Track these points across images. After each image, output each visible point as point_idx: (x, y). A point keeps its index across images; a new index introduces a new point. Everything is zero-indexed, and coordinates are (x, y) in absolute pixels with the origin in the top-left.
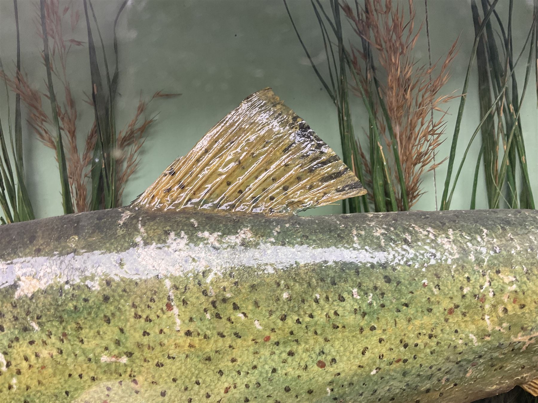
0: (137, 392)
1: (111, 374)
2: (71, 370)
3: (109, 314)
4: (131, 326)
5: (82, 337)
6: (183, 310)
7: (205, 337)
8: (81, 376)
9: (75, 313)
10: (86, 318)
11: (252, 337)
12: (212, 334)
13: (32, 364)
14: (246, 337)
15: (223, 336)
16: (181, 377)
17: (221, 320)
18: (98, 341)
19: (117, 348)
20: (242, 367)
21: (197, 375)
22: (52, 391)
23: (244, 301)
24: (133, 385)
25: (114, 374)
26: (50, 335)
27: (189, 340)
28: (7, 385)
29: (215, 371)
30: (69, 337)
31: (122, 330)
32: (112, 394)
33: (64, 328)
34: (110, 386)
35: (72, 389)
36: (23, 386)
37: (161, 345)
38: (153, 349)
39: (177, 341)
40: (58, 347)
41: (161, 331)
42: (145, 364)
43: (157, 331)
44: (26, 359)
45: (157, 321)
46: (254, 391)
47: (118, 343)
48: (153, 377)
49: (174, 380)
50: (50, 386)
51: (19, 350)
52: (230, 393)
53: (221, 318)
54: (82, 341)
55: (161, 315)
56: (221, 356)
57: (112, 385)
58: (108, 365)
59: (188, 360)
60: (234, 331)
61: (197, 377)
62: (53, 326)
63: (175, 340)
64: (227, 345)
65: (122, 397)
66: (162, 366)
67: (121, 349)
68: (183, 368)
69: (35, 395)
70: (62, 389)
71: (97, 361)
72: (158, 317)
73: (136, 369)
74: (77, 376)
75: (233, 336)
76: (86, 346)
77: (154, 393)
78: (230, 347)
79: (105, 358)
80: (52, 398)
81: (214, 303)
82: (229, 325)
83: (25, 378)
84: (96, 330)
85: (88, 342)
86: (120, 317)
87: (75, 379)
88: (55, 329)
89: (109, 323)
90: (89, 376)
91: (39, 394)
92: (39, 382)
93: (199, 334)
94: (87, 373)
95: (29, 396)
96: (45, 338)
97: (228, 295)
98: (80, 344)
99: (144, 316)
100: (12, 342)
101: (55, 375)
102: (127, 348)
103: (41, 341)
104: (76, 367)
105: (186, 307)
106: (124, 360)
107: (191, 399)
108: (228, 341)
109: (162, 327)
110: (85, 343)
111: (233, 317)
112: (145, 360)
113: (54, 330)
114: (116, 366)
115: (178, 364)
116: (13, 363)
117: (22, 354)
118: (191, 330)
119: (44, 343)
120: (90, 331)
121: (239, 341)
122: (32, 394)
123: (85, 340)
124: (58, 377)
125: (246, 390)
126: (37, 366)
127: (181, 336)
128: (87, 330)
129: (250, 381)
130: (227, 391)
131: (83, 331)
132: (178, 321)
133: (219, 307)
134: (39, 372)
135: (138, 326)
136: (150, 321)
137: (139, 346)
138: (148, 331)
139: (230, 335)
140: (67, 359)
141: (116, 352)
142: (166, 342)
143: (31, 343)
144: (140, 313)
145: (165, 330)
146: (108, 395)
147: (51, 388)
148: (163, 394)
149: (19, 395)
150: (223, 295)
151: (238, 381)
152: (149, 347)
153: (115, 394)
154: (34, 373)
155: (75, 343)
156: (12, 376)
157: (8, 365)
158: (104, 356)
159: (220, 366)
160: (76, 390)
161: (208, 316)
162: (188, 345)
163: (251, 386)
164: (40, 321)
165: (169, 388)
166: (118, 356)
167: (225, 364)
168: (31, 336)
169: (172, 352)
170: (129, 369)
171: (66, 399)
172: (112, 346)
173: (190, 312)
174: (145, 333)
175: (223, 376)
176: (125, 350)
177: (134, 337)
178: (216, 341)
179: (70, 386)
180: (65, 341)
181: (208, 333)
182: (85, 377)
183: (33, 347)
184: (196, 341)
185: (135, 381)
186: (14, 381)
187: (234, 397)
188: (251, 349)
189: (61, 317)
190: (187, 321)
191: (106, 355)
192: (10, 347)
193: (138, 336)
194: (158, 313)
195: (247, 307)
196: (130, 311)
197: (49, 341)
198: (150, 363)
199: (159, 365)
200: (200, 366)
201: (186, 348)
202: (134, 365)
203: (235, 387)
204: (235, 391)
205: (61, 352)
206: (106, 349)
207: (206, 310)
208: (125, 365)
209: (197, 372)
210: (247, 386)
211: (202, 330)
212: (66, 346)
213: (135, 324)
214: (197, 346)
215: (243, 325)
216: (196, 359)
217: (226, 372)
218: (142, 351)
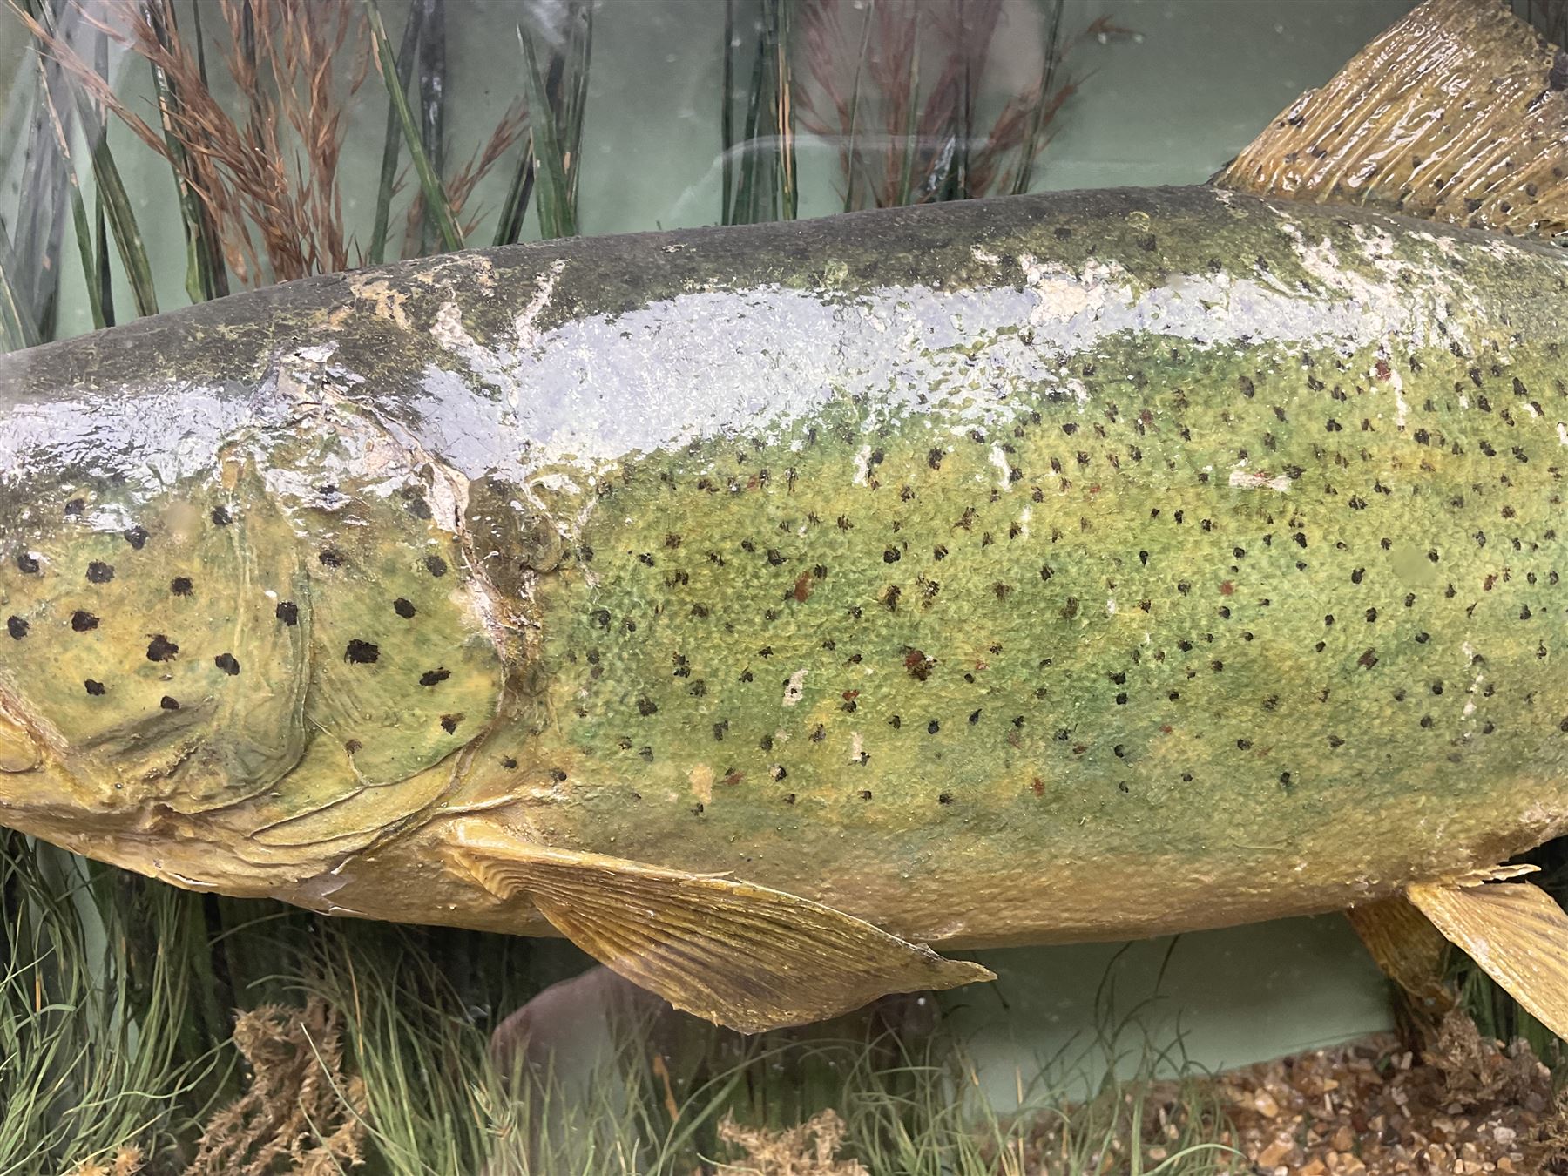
0: (1301, 566)
1: (1249, 516)
2: (1159, 500)
3: (1251, 375)
4: (1301, 406)
5: (1187, 423)
6: (1413, 380)
7: (1457, 450)
8: (1179, 517)
9: (1173, 365)
10: (1197, 381)
11: (1549, 463)
12: (1470, 443)
13: (1070, 478)
14: (1537, 461)
15: (1491, 453)
16: (1400, 537)
17: (1489, 415)
18: (1223, 435)
19: (1267, 455)
20: (1524, 532)
21: (1436, 535)
22: (1111, 546)
23: (1536, 376)
24: (1295, 546)
25: (1255, 518)
26: (1112, 415)
27: (1422, 452)
28: (1007, 527)
29: (1471, 532)
30: (1157, 423)
31: (1280, 413)
32: (1244, 566)
33: (1146, 401)
34: (1243, 546)
35: (1157, 548)
36: (1046, 531)
37: (1365, 456)
38: (1346, 464)
39: (1397, 453)
40: (1132, 442)
41: (1366, 425)
42: (1329, 499)
43: (1358, 423)
44: (1056, 466)
45: (1357, 399)
46: (1544, 591)
47: (1270, 442)
48: (1342, 531)
49: (1386, 544)
50: (1107, 536)
51: (1041, 443)
52: (1494, 591)
53: (1489, 409)
54: (1186, 434)
55: (1365, 388)
56: (1483, 499)
57: (1249, 545)
58: (1245, 493)
59: (1419, 499)
60: (1514, 443)
61: (1432, 543)
62: (1120, 393)
63: (1394, 448)
64: (1499, 476)
65: (1267, 577)
66: (1363, 506)
67: (1277, 457)
68: (1407, 516)
69: (1069, 555)
70: (1133, 546)
71: (1221, 484)
72: (1359, 390)
73: (1307, 509)
74: (1171, 516)
75: (1511, 455)
76: (1195, 446)
77: (1337, 572)
78: (1504, 479)
79: (1239, 477)
80: (1109, 565)
81: (1474, 373)
82: (1505, 427)
83: (1051, 513)
84: (1220, 410)
85: (1201, 436)
86: (1277, 383)
87: (1164, 523)
88: (1125, 401)
89: (1252, 395)
90: (1197, 519)
91: (1081, 552)
92: (1084, 524)
93: (1443, 442)
94: (1195, 510)
95: (1055, 556)
96: (1102, 420)
97: (1504, 360)
98: (1183, 440)
99: (1331, 387)
100: (1025, 424)
101: (1121, 508)
102: (1289, 455)
103: (1091, 427)
104: (1171, 493)
105: (1417, 376)
106: (1282, 484)
107: (1414, 597)
108: (1502, 464)
109: (1368, 414)
110: (1195, 438)
111: (1513, 412)
112: (1328, 490)
113: (1122, 404)
114: (1262, 498)
115: (1396, 505)
116: (1027, 472)
117: (1046, 453)
118: (1429, 429)
119: (1100, 431)
120: (1205, 413)
121: (1524, 468)
122: (1063, 553)
123: (1194, 431)
124: (1130, 514)
125: (1528, 588)
126: (1082, 483)
127: (1407, 442)
128: (1199, 409)
129: (1538, 567)
130: (1489, 583)
131: (1190, 411)
132: (1402, 407)
133: (1486, 383)
134: (1086, 498)
135: (1317, 406)
136: (1344, 397)
137: (1318, 452)
138: (1338, 420)
139: (1504, 453)
140: (1150, 474)
141: (1265, 463)
142: (1374, 450)
143: (1069, 429)
144: (1320, 378)
145: (1374, 423)
146: (1235, 569)
147: (1110, 540)
148: (1357, 577)
149: (1033, 551)
150: (1493, 358)
151: (1516, 564)
152: (1339, 459)
153: (1253, 567)
154: (1071, 499)
155: (1171, 436)
156: (1022, 503)
157: (1015, 476)
158: (1236, 472)
159: (1480, 523)
160: (1165, 549)
161: (1464, 401)
162: (1419, 463)
163: (1539, 578)
164: (1091, 379)
165: (1373, 563)
166: (1269, 474)
167: (1490, 520)
168: (1069, 413)
169: (1387, 476)
170: (1291, 507)
171: (1137, 570)
172: (1258, 450)
173: (1427, 387)
174: (1333, 426)
175: (1486, 546)
176: (1286, 461)
177: (1308, 431)
178: (1477, 463)
179: (1152, 540)
180: (1148, 432)
181: (1463, 441)
182: (1189, 521)
183: (1071, 439)
184: (1438, 455)
185: (1301, 540)
186: (1026, 517)
187: (1502, 603)
188: (1546, 491)
189: (1139, 374)
190: (1420, 408)
191: (1241, 468)
192: (1019, 434)
193: (1316, 428)
194: (1359, 383)
195: (1542, 391)
196: (1298, 370)
197: (1111, 428)
198: (1338, 498)
199: (1357, 504)
200: (1442, 516)
201: (1416, 470)
202: (1303, 499)
203: (1506, 578)
204: (1505, 586)
205: (1138, 457)
206: (1243, 454)
207: (1458, 388)
208: (1284, 496)
209: (1434, 530)
210: (1531, 579)
211: (1450, 433)
212: (1150, 444)
213: (1312, 401)
214: (1438, 467)
215: (1534, 430)
216: (1436, 500)
217: (1491, 538)
218: (1325, 467)
